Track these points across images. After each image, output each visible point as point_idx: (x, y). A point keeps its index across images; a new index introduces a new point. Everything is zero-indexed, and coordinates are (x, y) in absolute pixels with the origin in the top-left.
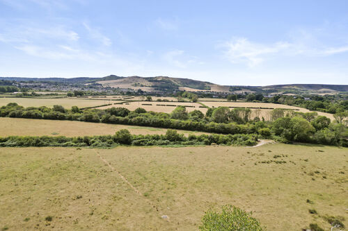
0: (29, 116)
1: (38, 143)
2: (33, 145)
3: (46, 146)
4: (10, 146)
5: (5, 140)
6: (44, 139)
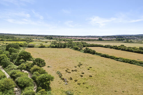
0: (128, 51)
1: (131, 62)
2: (129, 63)
3: (134, 64)
4: (120, 61)
5: (118, 59)
6: (133, 61)
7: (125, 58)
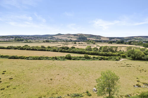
0: (33, 50)
1: (40, 59)
2: (38, 59)
3: (42, 59)
4: (30, 59)
5: (28, 58)
6: (41, 57)
7: (34, 56)
